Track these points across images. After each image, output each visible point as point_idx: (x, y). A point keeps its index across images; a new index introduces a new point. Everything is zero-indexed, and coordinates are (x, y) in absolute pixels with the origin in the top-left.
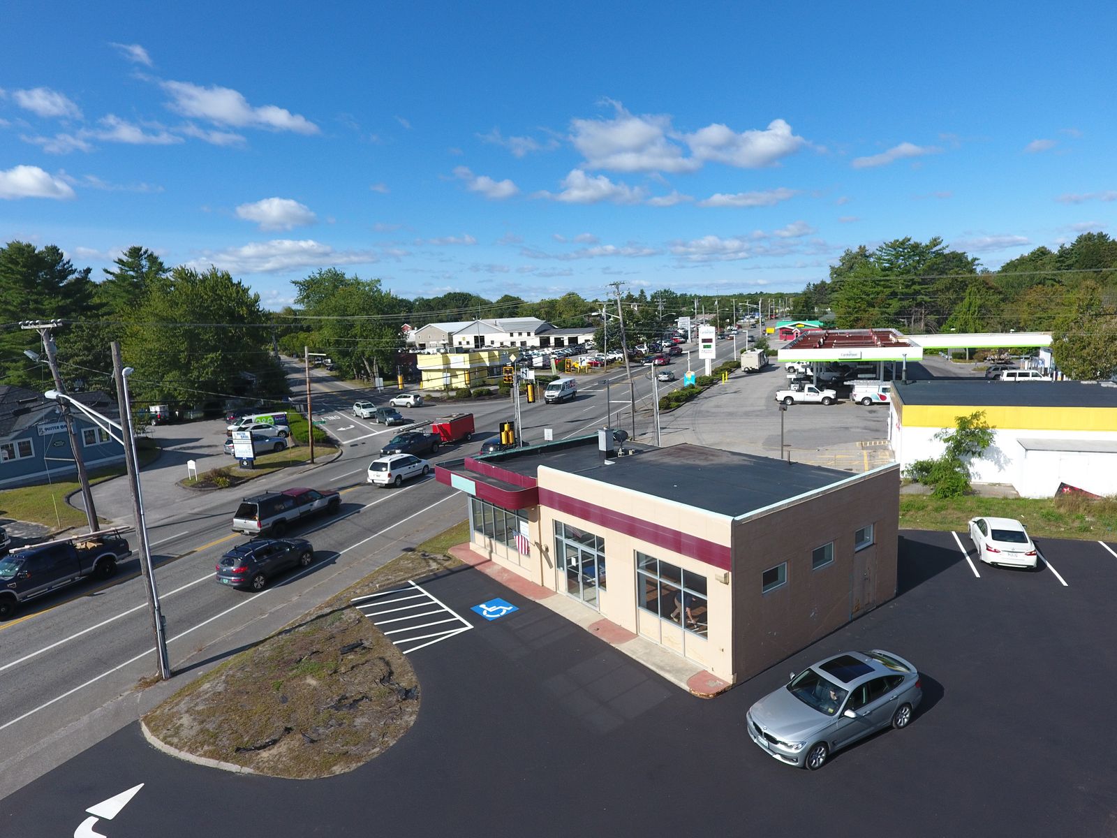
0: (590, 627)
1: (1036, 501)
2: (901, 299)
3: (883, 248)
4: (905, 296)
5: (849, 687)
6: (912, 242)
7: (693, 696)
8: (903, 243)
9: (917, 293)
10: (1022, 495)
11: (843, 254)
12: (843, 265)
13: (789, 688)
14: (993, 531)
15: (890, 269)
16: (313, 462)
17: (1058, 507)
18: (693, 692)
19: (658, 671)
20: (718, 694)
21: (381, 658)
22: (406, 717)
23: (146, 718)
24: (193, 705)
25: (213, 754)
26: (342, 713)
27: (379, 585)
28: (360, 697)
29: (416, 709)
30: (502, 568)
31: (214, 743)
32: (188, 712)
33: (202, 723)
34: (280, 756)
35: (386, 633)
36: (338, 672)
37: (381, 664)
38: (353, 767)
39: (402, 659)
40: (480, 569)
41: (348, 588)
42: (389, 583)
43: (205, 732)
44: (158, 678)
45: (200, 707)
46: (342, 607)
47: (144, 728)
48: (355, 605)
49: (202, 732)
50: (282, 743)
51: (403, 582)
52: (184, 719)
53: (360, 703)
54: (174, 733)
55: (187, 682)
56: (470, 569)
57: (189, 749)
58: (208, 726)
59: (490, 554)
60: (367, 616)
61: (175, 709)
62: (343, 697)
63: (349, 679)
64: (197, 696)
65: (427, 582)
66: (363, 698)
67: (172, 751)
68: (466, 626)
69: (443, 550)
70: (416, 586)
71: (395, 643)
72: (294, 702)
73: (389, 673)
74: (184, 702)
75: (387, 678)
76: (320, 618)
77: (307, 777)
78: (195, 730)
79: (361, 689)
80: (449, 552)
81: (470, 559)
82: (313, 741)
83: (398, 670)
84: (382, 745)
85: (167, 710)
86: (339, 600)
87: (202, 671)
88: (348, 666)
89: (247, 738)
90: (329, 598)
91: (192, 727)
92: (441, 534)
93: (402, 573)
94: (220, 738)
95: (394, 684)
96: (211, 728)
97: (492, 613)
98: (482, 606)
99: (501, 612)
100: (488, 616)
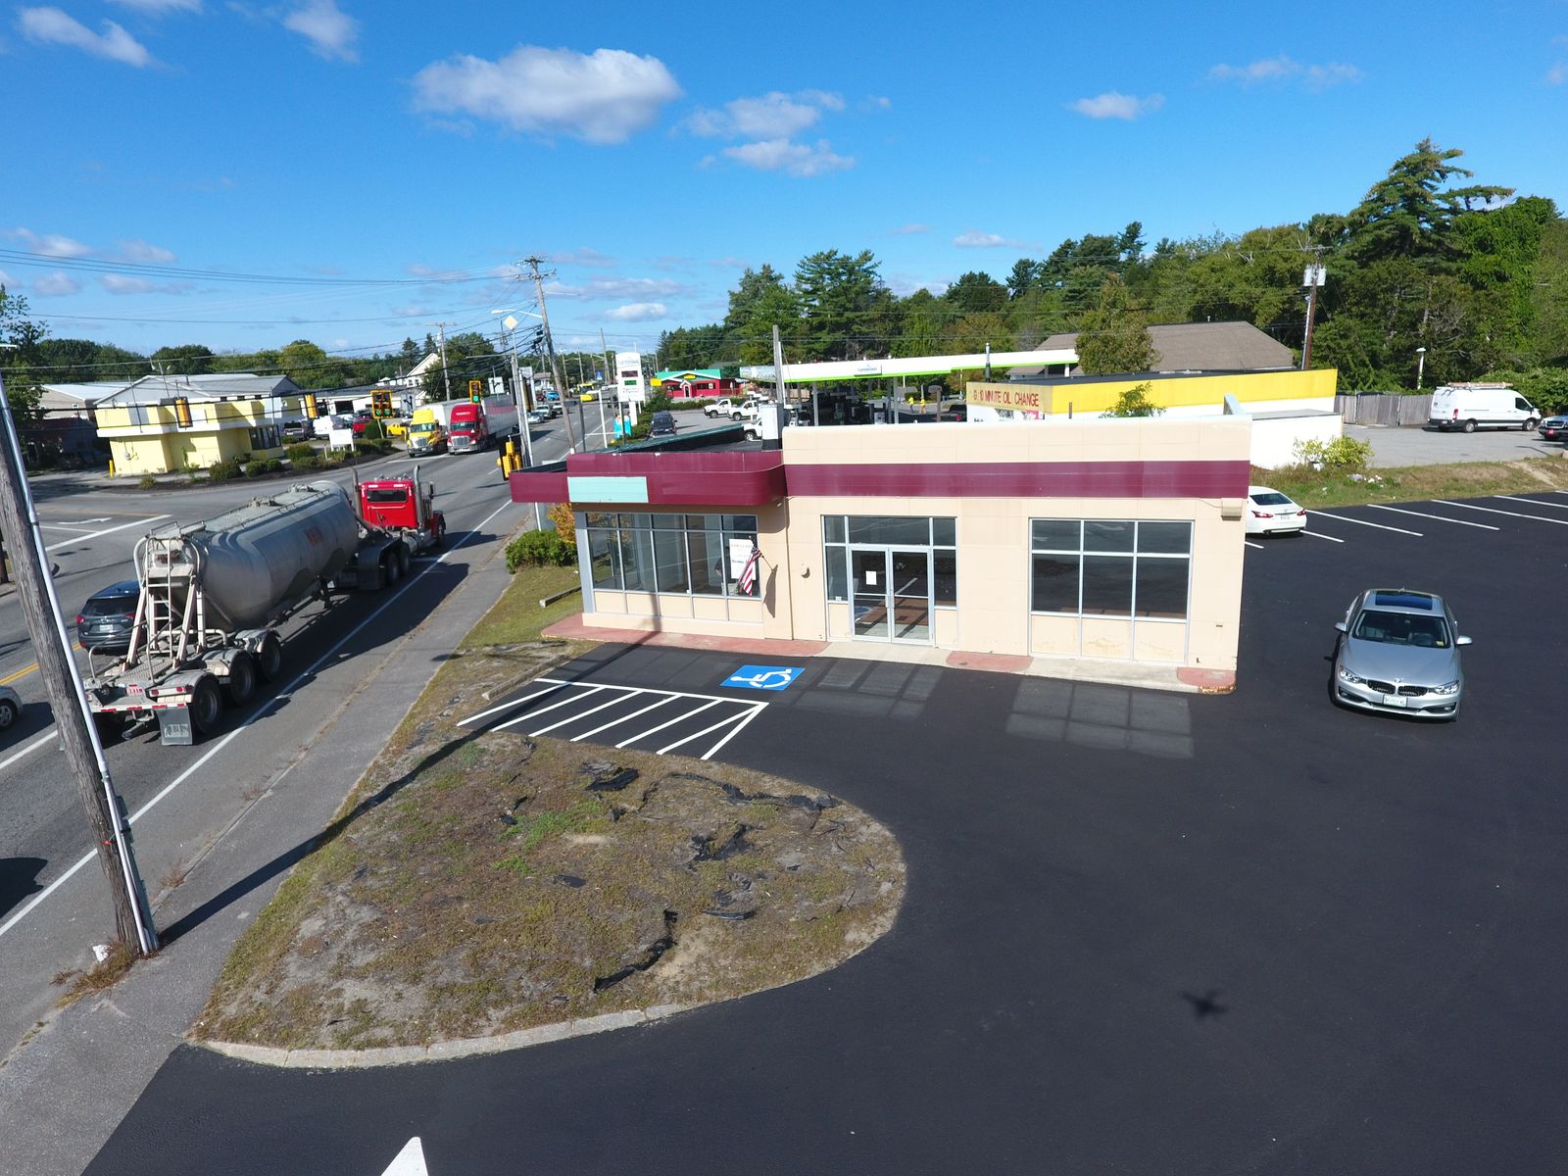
0: (948, 660)
2: (832, 331)
3: (805, 264)
4: (836, 327)
6: (839, 255)
8: (828, 257)
9: (851, 321)
12: (743, 291)
13: (1355, 638)
15: (814, 292)
20: (1236, 684)
21: (675, 775)
22: (863, 829)
23: (205, 1033)
24: (333, 962)
25: (534, 1018)
26: (736, 860)
27: (486, 695)
28: (734, 829)
29: (861, 814)
30: (685, 634)
31: (508, 1000)
32: (339, 976)
33: (416, 980)
34: (709, 961)
35: (619, 746)
36: (623, 812)
37: (687, 782)
38: (885, 923)
39: (715, 767)
40: (652, 641)
41: (412, 716)
42: (506, 688)
43: (449, 989)
44: (125, 958)
45: (363, 958)
46: (455, 737)
47: (230, 1049)
48: (482, 728)
49: (441, 992)
50: (684, 940)
51: (526, 683)
52: (353, 991)
53: (749, 836)
54: (360, 1024)
55: (230, 940)
56: (637, 645)
57: (450, 1034)
58: (443, 979)
59: (657, 618)
60: (533, 735)
61: (287, 986)
62: (697, 840)
63: (662, 815)
64: (319, 945)
65: (575, 674)
66: (743, 829)
67: (398, 1056)
68: (755, 705)
69: (531, 635)
70: (563, 683)
71: (661, 752)
72: (607, 877)
73: (726, 787)
74: (292, 968)
75: (735, 794)
76: (431, 761)
77: (817, 969)
78: (416, 998)
79: (719, 819)
80: (545, 635)
81: (604, 636)
82: (749, 915)
83: (735, 781)
84: (887, 875)
85: (259, 996)
86: (423, 732)
87: (242, 912)
88: (628, 799)
89: (588, 962)
90: (388, 738)
91: (399, 995)
92: (483, 624)
93: (501, 675)
94: (511, 984)
95: (762, 796)
96: (459, 977)
97: (768, 681)
98: (735, 679)
99: (783, 679)
100: (766, 686)
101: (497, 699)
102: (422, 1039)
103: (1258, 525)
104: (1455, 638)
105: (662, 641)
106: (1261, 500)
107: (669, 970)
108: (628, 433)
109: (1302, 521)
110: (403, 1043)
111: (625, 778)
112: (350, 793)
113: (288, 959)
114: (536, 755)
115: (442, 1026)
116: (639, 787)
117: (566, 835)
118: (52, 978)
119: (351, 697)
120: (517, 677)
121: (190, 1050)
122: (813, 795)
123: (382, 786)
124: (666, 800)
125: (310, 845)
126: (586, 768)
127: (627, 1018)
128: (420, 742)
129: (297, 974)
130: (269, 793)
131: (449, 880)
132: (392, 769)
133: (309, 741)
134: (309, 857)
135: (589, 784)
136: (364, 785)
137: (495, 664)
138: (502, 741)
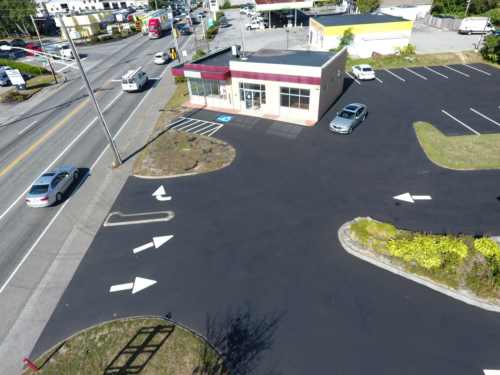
0: (262, 116)
1: (366, 59)
5: (355, 112)
10: (362, 58)
13: (338, 116)
14: (363, 69)
16: (57, 83)
17: (373, 60)
18: (308, 125)
19: (294, 123)
20: (315, 124)
21: (202, 139)
22: (231, 150)
23: (133, 174)
24: (149, 166)
25: (177, 173)
26: (209, 154)
27: (170, 121)
28: (210, 149)
29: (232, 147)
30: (212, 107)
31: (173, 171)
32: (150, 168)
33: (161, 168)
34: (202, 168)
35: (194, 133)
36: (192, 145)
37: (204, 140)
38: (229, 164)
39: (210, 138)
40: (204, 108)
41: (156, 124)
42: (173, 119)
43: (165, 170)
44: (118, 165)
45: (153, 165)
46: (164, 130)
47: (137, 176)
48: (169, 128)
49: (164, 170)
50: (198, 165)
51: (178, 118)
52: (152, 170)
53: (212, 150)
54: (154, 173)
55: (133, 163)
56: (201, 109)
57: (166, 175)
58: (164, 168)
59: (206, 102)
60: (179, 130)
61: (143, 169)
62: (204, 150)
63: (199, 146)
64: (146, 164)
65: (188, 116)
66: (211, 149)
67: (159, 177)
68: (220, 125)
69: (179, 105)
70: (185, 118)
71: (201, 134)
72: (188, 156)
73: (211, 142)
74: (143, 167)
75: (212, 143)
76: (160, 134)
77: (217, 169)
78: (161, 171)
79: (207, 148)
80: (182, 106)
81: (195, 106)
82: (208, 162)
83: (213, 140)
84: (231, 157)
85: (139, 170)
86: (158, 128)
87: (133, 158)
88: (193, 143)
89: (184, 167)
90: (152, 129)
91: (158, 170)
92: (169, 101)
93: (173, 115)
94: (174, 169)
95: (216, 144)
96: (166, 168)
97: (225, 120)
98: (219, 119)
99: (228, 119)
100: (225, 121)
101: (172, 121)
102: (162, 175)
103: (361, 77)
104: (355, 117)
105: (207, 108)
106: (365, 70)
107: (196, 169)
108: (213, 25)
109: (373, 76)
110: (160, 176)
111: (194, 139)
112: (147, 140)
113: (142, 165)
114: (179, 134)
115: (165, 174)
116: (196, 141)
117: (183, 149)
118: (108, 167)
119: (143, 119)
120: (176, 117)
121: (131, 176)
122: (225, 144)
123: (152, 139)
124: (200, 144)
125: (142, 149)
126: (187, 137)
127: (189, 174)
128: (158, 130)
129: (144, 167)
130: (133, 139)
131: (164, 155)
132: (153, 136)
133: (137, 129)
134: (142, 151)
135: (188, 140)
136: (149, 138)
137: (172, 113)
138: (173, 131)
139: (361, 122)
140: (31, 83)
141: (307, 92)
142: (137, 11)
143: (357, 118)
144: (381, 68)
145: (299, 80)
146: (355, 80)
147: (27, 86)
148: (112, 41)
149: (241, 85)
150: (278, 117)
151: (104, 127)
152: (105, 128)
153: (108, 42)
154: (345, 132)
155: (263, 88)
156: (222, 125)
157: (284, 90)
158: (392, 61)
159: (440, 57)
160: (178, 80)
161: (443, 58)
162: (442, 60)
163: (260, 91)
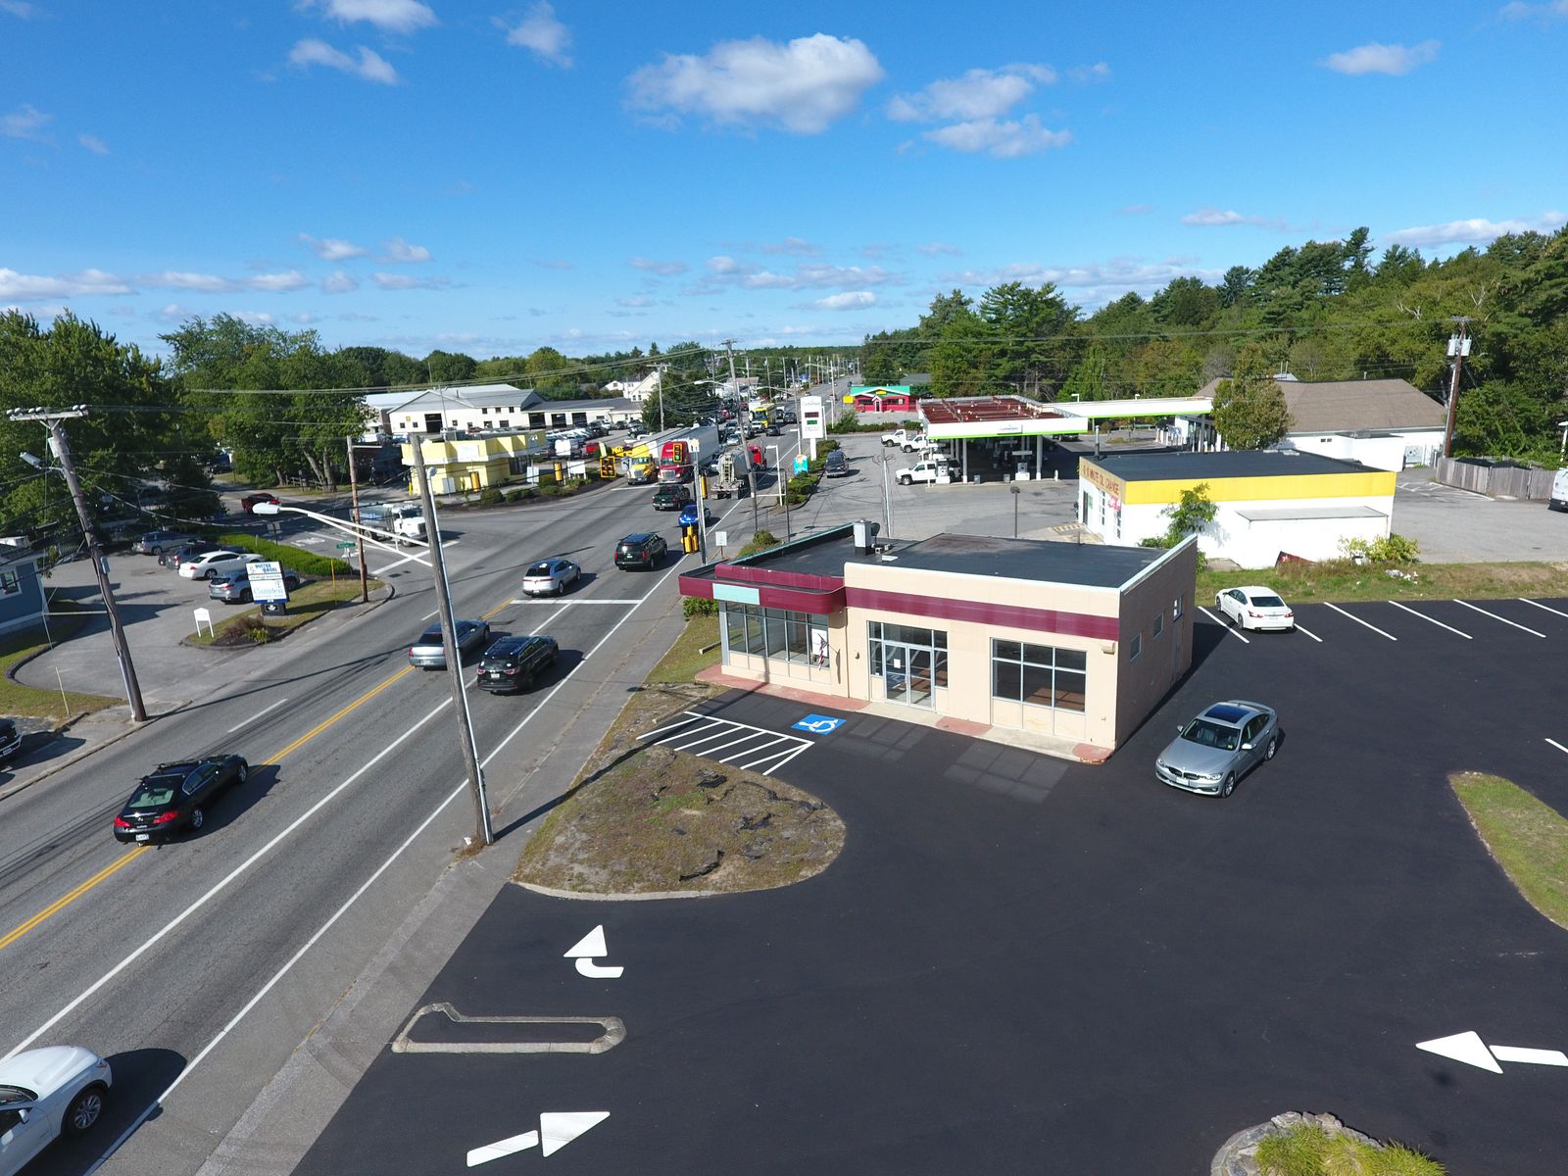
0: (937, 724)
1: (1261, 572)
2: (1012, 359)
3: (989, 295)
4: (1017, 355)
5: (1239, 726)
6: (1022, 288)
7: (1085, 764)
8: (1012, 289)
9: (1031, 351)
10: (1246, 566)
11: (934, 301)
12: (934, 315)
13: (1183, 736)
14: (1253, 599)
15: (997, 321)
16: (366, 600)
17: (1282, 575)
18: (1084, 761)
19: (1039, 751)
20: (1108, 758)
21: (745, 782)
22: (832, 823)
23: (517, 879)
24: (569, 856)
25: (653, 888)
26: (761, 831)
27: (654, 721)
28: (765, 815)
29: (835, 815)
30: (783, 687)
31: (643, 880)
32: (572, 862)
33: (604, 867)
34: (733, 875)
35: (721, 762)
36: (712, 800)
37: (751, 787)
38: (821, 869)
39: (769, 779)
40: (759, 691)
41: (613, 729)
42: (665, 718)
43: (618, 873)
44: (479, 844)
45: (582, 856)
46: (635, 746)
47: (528, 886)
48: (650, 743)
49: (614, 874)
50: (725, 864)
51: (679, 714)
52: (578, 869)
53: (771, 820)
54: (580, 882)
55: (524, 842)
56: (751, 692)
57: (617, 891)
58: (616, 868)
59: (767, 674)
60: (676, 750)
61: (550, 864)
62: (745, 819)
63: (732, 804)
64: (563, 849)
65: (709, 711)
66: (769, 816)
67: (595, 897)
68: (805, 743)
69: (687, 678)
70: (700, 716)
71: (742, 768)
72: (697, 832)
73: (770, 792)
74: (552, 856)
75: (774, 796)
76: (621, 759)
77: (782, 884)
78: (604, 875)
79: (757, 809)
80: (697, 679)
81: (733, 683)
82: (756, 858)
83: (777, 789)
84: (832, 847)
85: (539, 866)
86: (618, 741)
87: (528, 829)
88: (716, 794)
89: (679, 869)
90: (599, 742)
91: (597, 873)
92: (660, 665)
93: (665, 706)
94: (645, 874)
95: (786, 799)
96: (623, 869)
97: (820, 728)
98: (802, 723)
99: (829, 726)
100: (818, 731)
101: (660, 723)
102: (605, 891)
103: (1251, 623)
104: (1242, 744)
105: (767, 691)
106: (1259, 602)
107: (714, 877)
108: (806, 469)
109: (1289, 622)
110: (598, 892)
111: (720, 780)
112: (578, 774)
113: (550, 852)
114: (675, 763)
115: (614, 887)
116: (724, 787)
117: (681, 809)
118: (449, 849)
119: (579, 712)
120: (672, 711)
121: (512, 885)
122: (813, 801)
123: (596, 771)
124: (736, 796)
125: (558, 801)
126: (700, 773)
127: (692, 894)
128: (615, 747)
129: (554, 860)
130: (537, 769)
131: (623, 825)
132: (600, 763)
133: (557, 739)
134: (557, 807)
135: (699, 782)
136: (586, 770)
137: (664, 698)
138: (659, 751)
139: (1263, 760)
140: (302, 597)
141: (1078, 659)
142: (610, 432)
143: (1246, 746)
144: (1311, 600)
145: (1050, 621)
146: (1231, 630)
147: (289, 606)
148: (533, 503)
149: (876, 630)
150: (987, 728)
151: (464, 726)
152: (465, 730)
153: (524, 504)
154: (1210, 790)
155: (941, 639)
156: (810, 743)
157: (1004, 648)
158: (1346, 581)
159: (1504, 575)
160: (693, 608)
161: (1513, 578)
162: (1512, 583)
163: (931, 649)
